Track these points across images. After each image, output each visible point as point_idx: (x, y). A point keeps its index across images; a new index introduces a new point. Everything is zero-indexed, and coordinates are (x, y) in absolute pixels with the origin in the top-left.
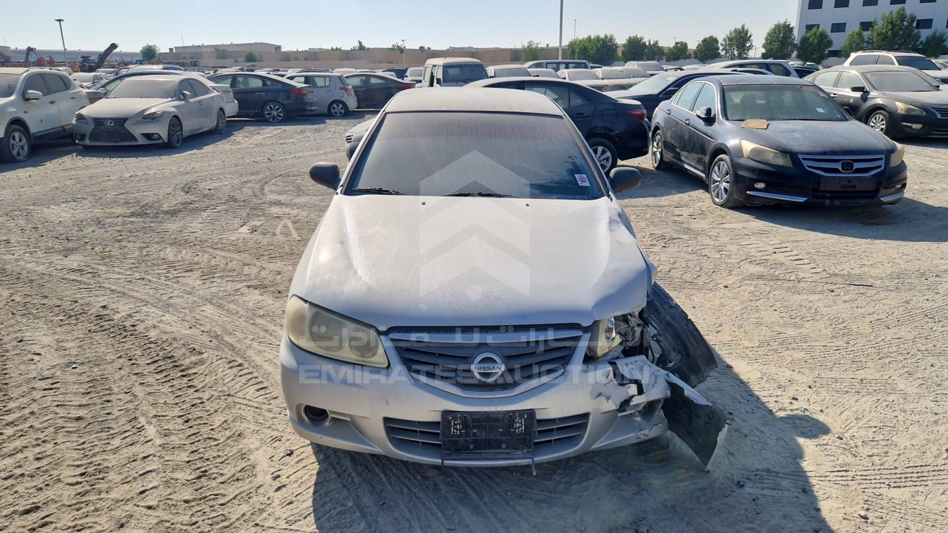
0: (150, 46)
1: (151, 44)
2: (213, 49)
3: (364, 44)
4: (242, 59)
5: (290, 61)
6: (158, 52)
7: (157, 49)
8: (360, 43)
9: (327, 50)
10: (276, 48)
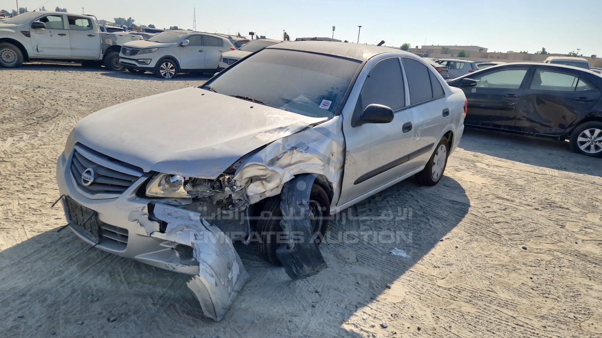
0: (407, 44)
1: (407, 43)
2: (442, 48)
3: (546, 50)
4: (456, 55)
5: (487, 58)
6: (410, 48)
7: (410, 46)
8: (544, 49)
9: (516, 53)
10: (480, 49)
